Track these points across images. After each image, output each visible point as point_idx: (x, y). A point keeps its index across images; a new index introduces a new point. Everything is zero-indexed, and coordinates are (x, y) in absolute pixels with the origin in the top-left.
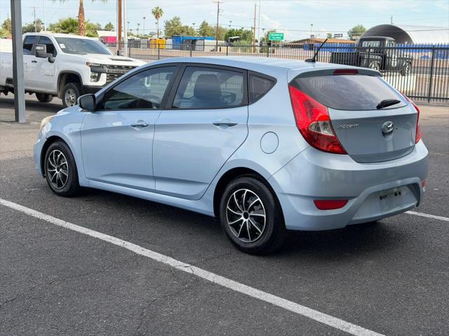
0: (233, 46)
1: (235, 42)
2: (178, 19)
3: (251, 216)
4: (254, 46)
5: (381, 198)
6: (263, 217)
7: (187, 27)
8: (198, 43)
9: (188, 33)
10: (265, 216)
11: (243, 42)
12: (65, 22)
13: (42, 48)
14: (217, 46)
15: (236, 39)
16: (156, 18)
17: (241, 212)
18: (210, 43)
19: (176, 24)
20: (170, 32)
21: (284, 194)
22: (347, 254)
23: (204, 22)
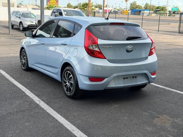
0: (157, 13)
1: (158, 12)
2: (136, 2)
3: (70, 83)
4: (166, 13)
5: (124, 79)
6: (72, 83)
7: (139, 5)
8: (141, 12)
9: (139, 8)
10: (73, 83)
11: (161, 12)
12: (84, 4)
13: (57, 14)
14: (150, 13)
15: (158, 10)
16: (126, 2)
17: (67, 81)
18: (147, 12)
19: (134, 4)
20: (132, 7)
21: (78, 74)
22: (111, 101)
23: (147, 3)
